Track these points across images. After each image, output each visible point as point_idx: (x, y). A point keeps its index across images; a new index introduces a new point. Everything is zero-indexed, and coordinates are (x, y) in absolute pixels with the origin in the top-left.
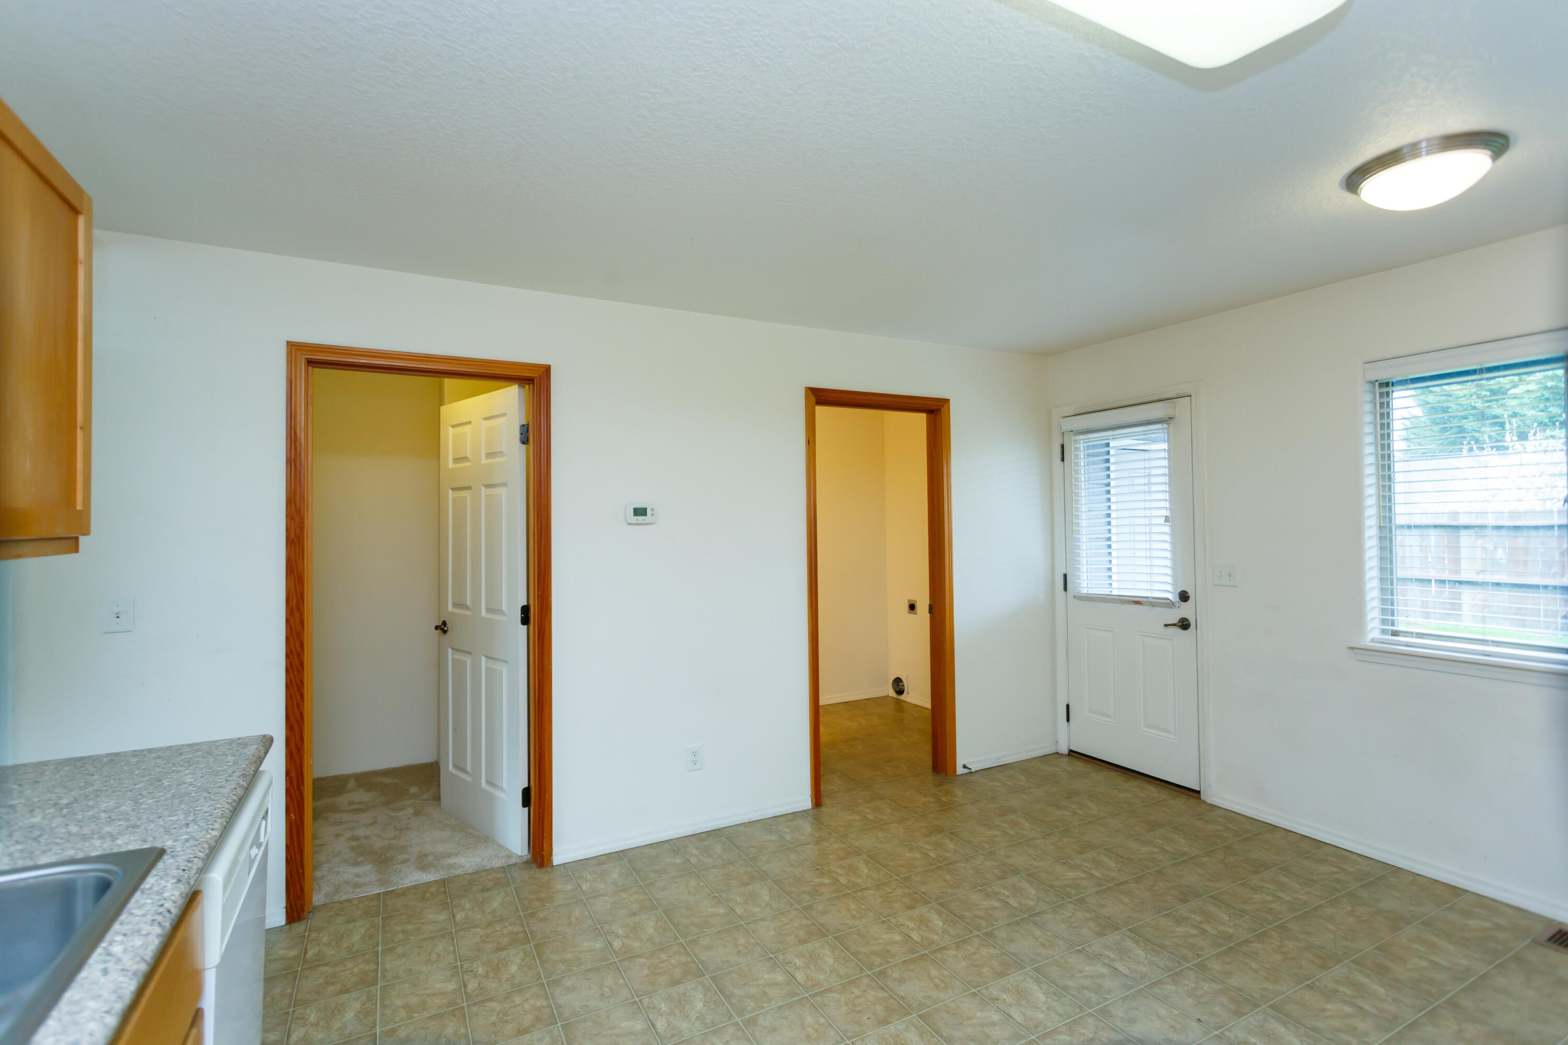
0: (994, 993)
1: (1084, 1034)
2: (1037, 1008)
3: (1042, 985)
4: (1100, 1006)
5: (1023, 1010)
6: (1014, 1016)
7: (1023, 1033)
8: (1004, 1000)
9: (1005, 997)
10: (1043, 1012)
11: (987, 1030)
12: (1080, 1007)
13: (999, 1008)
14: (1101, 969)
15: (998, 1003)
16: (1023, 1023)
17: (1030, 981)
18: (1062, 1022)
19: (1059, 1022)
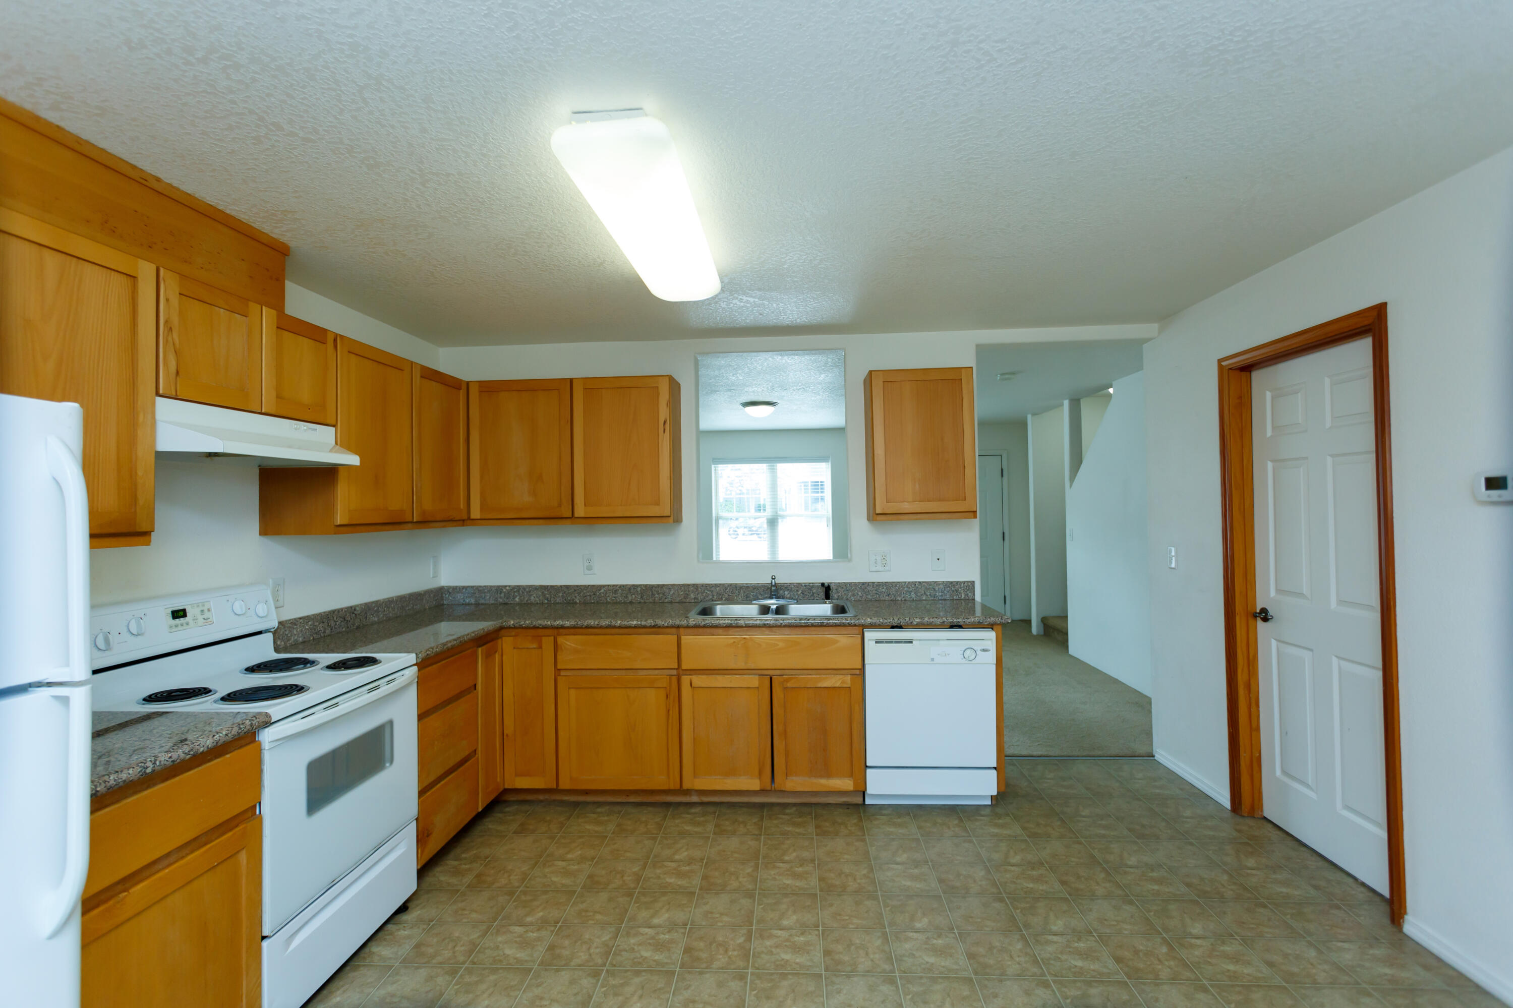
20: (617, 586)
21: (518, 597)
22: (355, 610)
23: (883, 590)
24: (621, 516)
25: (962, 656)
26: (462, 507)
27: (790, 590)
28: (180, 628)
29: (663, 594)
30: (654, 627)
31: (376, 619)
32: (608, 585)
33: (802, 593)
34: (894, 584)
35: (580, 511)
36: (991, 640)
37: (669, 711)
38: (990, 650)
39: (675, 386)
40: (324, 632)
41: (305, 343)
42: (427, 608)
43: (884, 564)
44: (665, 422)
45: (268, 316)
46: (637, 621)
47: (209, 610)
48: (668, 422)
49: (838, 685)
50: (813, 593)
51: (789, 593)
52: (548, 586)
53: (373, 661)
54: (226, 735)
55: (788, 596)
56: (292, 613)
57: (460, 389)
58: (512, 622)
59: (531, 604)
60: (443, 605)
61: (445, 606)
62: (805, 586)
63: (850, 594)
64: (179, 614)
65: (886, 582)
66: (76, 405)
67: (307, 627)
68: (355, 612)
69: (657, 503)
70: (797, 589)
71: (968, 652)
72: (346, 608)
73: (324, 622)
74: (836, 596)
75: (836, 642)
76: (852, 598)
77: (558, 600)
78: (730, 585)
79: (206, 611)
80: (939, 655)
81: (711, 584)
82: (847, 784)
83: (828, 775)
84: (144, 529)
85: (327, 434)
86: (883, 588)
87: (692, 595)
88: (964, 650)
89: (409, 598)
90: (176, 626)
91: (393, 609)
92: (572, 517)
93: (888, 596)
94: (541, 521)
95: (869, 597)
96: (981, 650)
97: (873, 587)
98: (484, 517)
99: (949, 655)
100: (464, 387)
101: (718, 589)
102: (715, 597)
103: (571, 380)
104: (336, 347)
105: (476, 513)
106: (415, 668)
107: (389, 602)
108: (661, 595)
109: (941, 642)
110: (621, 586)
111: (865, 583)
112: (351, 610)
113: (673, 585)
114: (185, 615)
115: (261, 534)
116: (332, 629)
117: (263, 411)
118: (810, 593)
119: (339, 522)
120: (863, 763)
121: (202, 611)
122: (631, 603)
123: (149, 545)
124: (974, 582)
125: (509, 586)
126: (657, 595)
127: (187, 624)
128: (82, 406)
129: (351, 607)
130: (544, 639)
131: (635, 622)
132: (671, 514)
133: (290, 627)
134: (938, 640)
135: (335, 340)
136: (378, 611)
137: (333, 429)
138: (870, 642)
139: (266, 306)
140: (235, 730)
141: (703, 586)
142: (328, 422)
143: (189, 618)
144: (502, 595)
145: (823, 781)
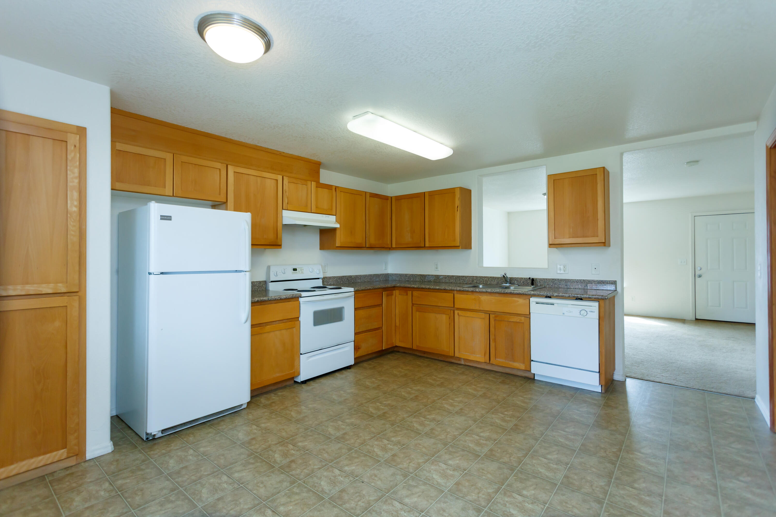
0: (456, 473)
1: (413, 464)
2: (435, 471)
3: (437, 483)
4: (407, 478)
5: (440, 468)
6: (443, 464)
7: (437, 459)
8: (450, 471)
9: (451, 472)
10: (432, 469)
11: (451, 456)
12: (416, 476)
13: (451, 466)
14: (408, 501)
15: (452, 468)
16: (438, 462)
17: (443, 484)
18: (423, 467)
19: (424, 467)
20: (446, 275)
21: (412, 279)
22: (352, 277)
23: (564, 283)
24: (441, 246)
25: (579, 313)
26: (388, 243)
27: (517, 281)
28: (295, 273)
29: (464, 280)
30: (445, 289)
31: (360, 281)
32: (443, 275)
33: (523, 282)
34: (569, 280)
35: (427, 245)
36: (596, 306)
37: (450, 324)
38: (595, 312)
39: (468, 192)
40: (340, 282)
41: (326, 191)
42: (382, 280)
43: (565, 270)
44: (458, 207)
45: (314, 184)
46: (439, 287)
47: (303, 270)
48: (459, 207)
49: (518, 321)
50: (528, 283)
51: (517, 282)
52: (422, 275)
53: (340, 288)
54: (289, 296)
55: (517, 283)
56: (329, 275)
57: (388, 199)
58: (398, 285)
59: (417, 281)
60: (389, 280)
61: (390, 281)
62: (524, 279)
63: (546, 284)
64: (295, 270)
65: (565, 279)
66: (250, 213)
67: (334, 280)
68: (352, 278)
69: (454, 240)
70: (521, 280)
71: (583, 312)
72: (349, 276)
73: (340, 279)
74: (539, 285)
75: (518, 301)
76: (547, 286)
77: (425, 280)
78: (491, 277)
79: (302, 270)
80: (567, 311)
81: (483, 277)
82: (522, 367)
83: (514, 361)
84: (280, 244)
85: (333, 218)
86: (563, 282)
87: (475, 281)
88: (580, 310)
89: (374, 275)
90: (294, 273)
91: (367, 279)
92: (424, 247)
93: (566, 286)
94: (415, 248)
95: (556, 286)
96: (589, 311)
97: (558, 281)
98: (397, 247)
99: (572, 312)
100: (390, 199)
101: (485, 279)
102: (484, 282)
103: (424, 193)
104: (336, 191)
105: (394, 246)
106: (353, 293)
107: (365, 276)
108: (463, 280)
109: (569, 306)
110: (448, 276)
111: (554, 279)
112: (350, 277)
113: (468, 276)
114: (296, 270)
115: (321, 249)
116: (343, 282)
117: (312, 212)
118: (527, 283)
119: (337, 246)
120: (529, 358)
121: (301, 270)
122: (451, 283)
123: (281, 248)
124: (616, 281)
125: (409, 274)
126: (461, 280)
127: (297, 273)
128: (251, 213)
129: (350, 276)
130: (408, 292)
131: (438, 287)
132: (460, 245)
133: (328, 279)
134: (568, 304)
135: (336, 189)
136: (360, 278)
137: (335, 216)
138: (533, 303)
139: (313, 181)
140: (291, 296)
141: (479, 277)
142: (333, 214)
143: (297, 271)
144: (407, 277)
145: (511, 363)
